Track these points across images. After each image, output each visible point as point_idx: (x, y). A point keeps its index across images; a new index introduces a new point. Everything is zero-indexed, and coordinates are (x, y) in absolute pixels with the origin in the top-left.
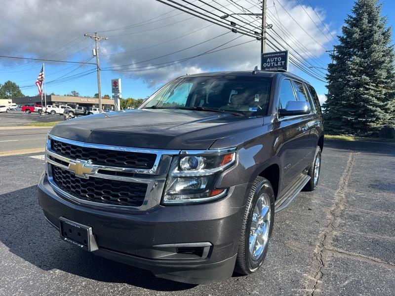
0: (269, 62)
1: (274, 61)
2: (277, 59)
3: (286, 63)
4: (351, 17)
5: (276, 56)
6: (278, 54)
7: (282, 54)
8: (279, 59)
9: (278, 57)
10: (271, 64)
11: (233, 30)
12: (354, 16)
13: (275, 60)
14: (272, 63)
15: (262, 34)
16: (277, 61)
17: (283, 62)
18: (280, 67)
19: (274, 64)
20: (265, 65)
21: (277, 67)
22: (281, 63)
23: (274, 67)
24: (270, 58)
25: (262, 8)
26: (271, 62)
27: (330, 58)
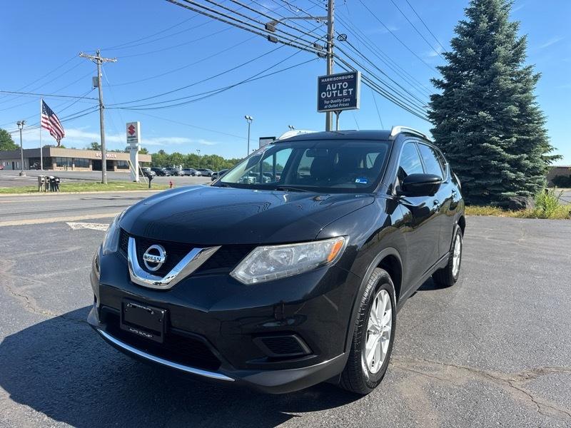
0: (329, 91)
1: (337, 89)
2: (341, 85)
3: (354, 92)
4: (465, 23)
5: (340, 81)
6: (343, 78)
7: (349, 77)
8: (345, 85)
9: (342, 81)
10: (333, 94)
11: (269, 38)
12: (469, 20)
13: (338, 86)
14: (334, 92)
15: (327, 49)
16: (342, 89)
17: (351, 90)
18: (346, 97)
19: (337, 93)
20: (324, 95)
21: (341, 98)
22: (348, 92)
23: (337, 97)
24: (331, 83)
25: (327, 8)
26: (332, 90)
27: (432, 85)
